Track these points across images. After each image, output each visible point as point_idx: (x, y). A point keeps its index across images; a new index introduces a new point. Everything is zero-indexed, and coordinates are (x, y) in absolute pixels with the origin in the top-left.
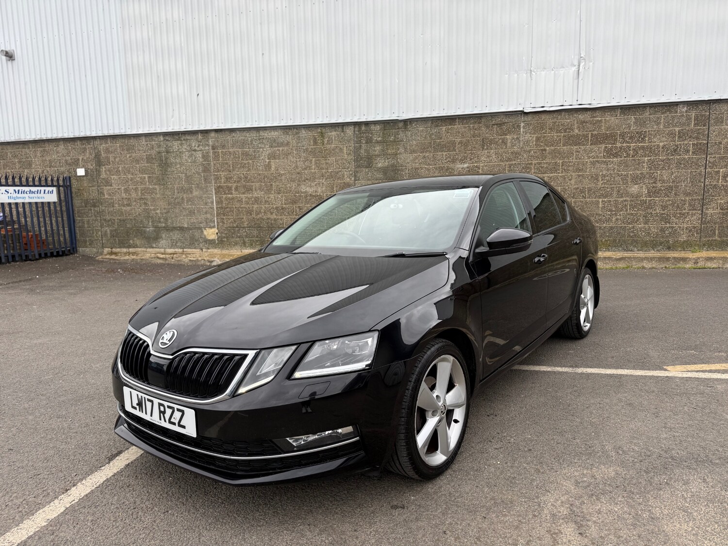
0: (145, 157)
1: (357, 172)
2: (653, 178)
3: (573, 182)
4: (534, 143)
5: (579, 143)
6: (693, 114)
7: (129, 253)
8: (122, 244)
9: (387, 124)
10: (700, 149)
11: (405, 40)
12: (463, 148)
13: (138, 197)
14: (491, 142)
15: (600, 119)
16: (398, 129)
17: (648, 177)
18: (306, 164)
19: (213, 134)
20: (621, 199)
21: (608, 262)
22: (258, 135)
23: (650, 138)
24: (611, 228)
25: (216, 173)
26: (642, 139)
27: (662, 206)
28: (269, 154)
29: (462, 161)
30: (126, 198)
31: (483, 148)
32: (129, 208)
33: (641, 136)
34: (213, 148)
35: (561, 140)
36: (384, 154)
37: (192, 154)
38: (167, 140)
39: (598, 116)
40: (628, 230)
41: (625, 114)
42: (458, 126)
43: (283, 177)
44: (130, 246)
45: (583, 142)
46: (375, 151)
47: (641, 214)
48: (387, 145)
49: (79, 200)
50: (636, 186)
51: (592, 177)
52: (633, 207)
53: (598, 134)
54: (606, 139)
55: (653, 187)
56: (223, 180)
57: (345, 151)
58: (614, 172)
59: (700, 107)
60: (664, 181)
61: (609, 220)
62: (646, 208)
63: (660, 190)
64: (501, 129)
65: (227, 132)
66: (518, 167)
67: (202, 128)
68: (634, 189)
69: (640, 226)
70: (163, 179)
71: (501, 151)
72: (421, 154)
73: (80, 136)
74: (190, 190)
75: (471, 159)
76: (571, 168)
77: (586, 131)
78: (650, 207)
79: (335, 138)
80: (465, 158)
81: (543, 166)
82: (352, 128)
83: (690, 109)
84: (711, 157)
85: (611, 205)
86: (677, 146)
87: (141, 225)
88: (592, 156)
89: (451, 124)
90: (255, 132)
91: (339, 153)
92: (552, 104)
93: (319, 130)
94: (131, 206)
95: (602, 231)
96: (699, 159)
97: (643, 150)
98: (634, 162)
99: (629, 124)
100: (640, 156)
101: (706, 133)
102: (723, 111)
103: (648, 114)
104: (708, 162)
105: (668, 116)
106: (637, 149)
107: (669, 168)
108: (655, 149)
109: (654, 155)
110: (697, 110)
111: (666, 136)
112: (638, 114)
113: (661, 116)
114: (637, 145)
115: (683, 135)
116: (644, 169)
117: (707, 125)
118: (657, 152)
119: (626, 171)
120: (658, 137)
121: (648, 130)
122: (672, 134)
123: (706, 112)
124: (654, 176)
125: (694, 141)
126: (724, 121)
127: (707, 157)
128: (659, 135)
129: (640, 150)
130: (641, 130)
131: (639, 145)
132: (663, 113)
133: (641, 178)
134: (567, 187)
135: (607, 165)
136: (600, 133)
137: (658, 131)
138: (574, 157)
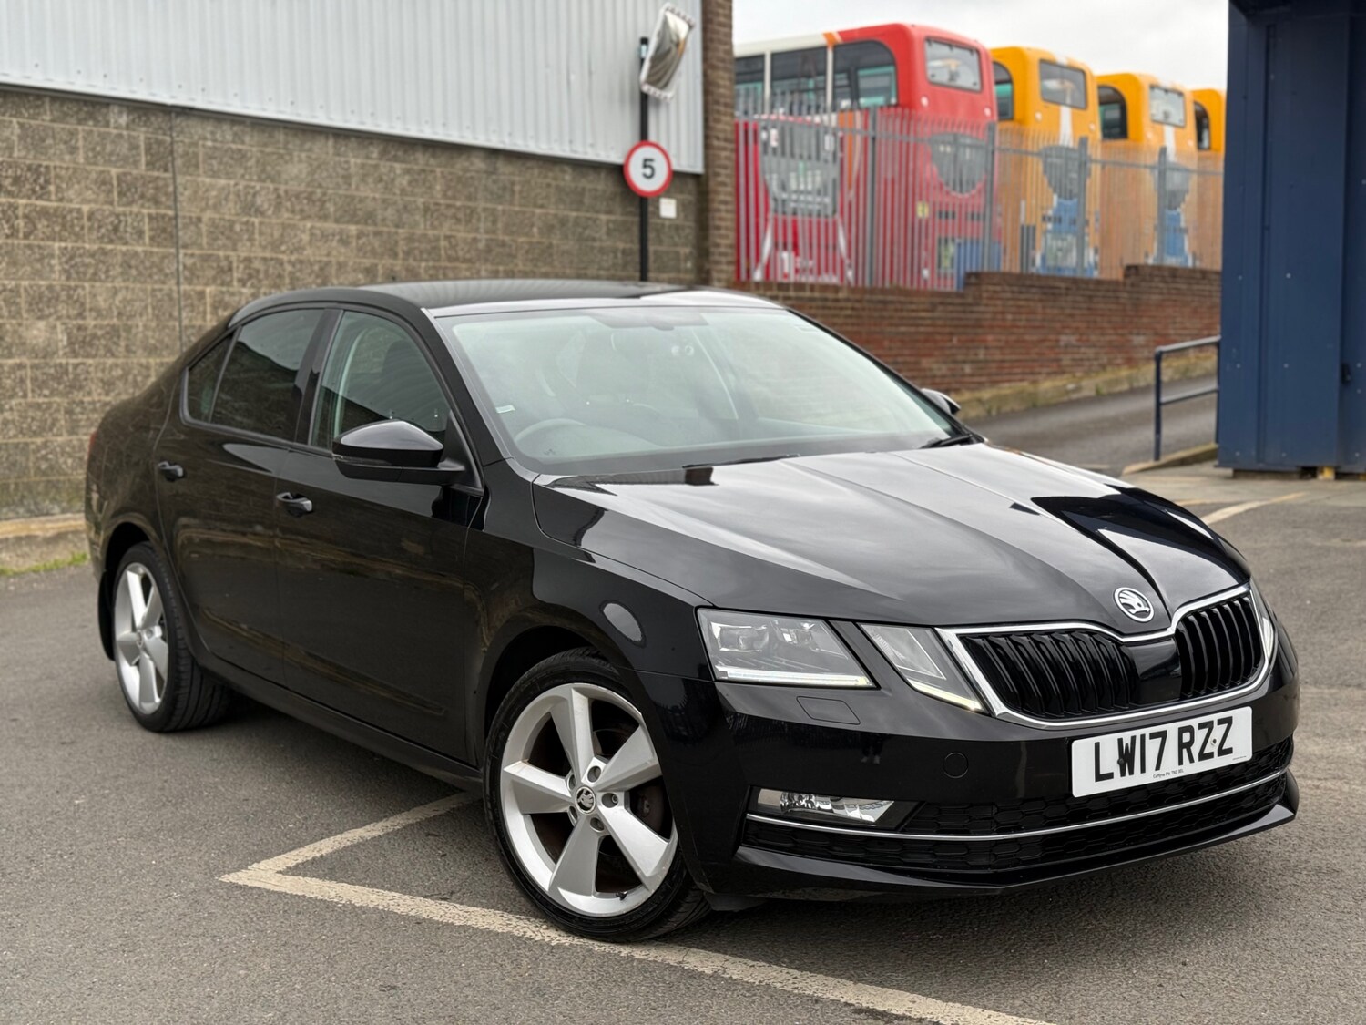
2: (77, 301)
6: (141, 135)
10: (164, 230)
17: (65, 298)
20: (11, 361)
23: (58, 187)
26: (42, 187)
27: (102, 380)
33: (36, 180)
40: (34, 452)
47: (59, 405)
50: (41, 324)
52: (39, 385)
55: (80, 328)
59: (153, 119)
60: (99, 313)
62: (70, 386)
63: (94, 336)
68: (37, 332)
69: (59, 439)
78: (75, 385)
83: (133, 121)
84: (185, 255)
86: (117, 216)
96: (164, 257)
97: (48, 220)
98: (29, 252)
99: (8, 139)
100: (41, 235)
101: (171, 189)
102: (196, 137)
103: (48, 118)
104: (181, 268)
105: (91, 132)
106: (34, 214)
107: (107, 277)
108: (72, 221)
109: (73, 238)
110: (148, 127)
111: (93, 186)
112: (27, 115)
113: (76, 130)
114: (31, 205)
115: (127, 189)
116: (53, 276)
117: (171, 169)
118: (77, 229)
119: (13, 279)
120: (76, 186)
121: (52, 164)
122: (104, 183)
123: (164, 134)
124: (79, 295)
125: (149, 208)
126: (201, 165)
127: (178, 253)
128: (79, 183)
129: (40, 219)
130: (37, 162)
131: (36, 206)
132: (80, 122)
133: (50, 300)
137: (75, 170)
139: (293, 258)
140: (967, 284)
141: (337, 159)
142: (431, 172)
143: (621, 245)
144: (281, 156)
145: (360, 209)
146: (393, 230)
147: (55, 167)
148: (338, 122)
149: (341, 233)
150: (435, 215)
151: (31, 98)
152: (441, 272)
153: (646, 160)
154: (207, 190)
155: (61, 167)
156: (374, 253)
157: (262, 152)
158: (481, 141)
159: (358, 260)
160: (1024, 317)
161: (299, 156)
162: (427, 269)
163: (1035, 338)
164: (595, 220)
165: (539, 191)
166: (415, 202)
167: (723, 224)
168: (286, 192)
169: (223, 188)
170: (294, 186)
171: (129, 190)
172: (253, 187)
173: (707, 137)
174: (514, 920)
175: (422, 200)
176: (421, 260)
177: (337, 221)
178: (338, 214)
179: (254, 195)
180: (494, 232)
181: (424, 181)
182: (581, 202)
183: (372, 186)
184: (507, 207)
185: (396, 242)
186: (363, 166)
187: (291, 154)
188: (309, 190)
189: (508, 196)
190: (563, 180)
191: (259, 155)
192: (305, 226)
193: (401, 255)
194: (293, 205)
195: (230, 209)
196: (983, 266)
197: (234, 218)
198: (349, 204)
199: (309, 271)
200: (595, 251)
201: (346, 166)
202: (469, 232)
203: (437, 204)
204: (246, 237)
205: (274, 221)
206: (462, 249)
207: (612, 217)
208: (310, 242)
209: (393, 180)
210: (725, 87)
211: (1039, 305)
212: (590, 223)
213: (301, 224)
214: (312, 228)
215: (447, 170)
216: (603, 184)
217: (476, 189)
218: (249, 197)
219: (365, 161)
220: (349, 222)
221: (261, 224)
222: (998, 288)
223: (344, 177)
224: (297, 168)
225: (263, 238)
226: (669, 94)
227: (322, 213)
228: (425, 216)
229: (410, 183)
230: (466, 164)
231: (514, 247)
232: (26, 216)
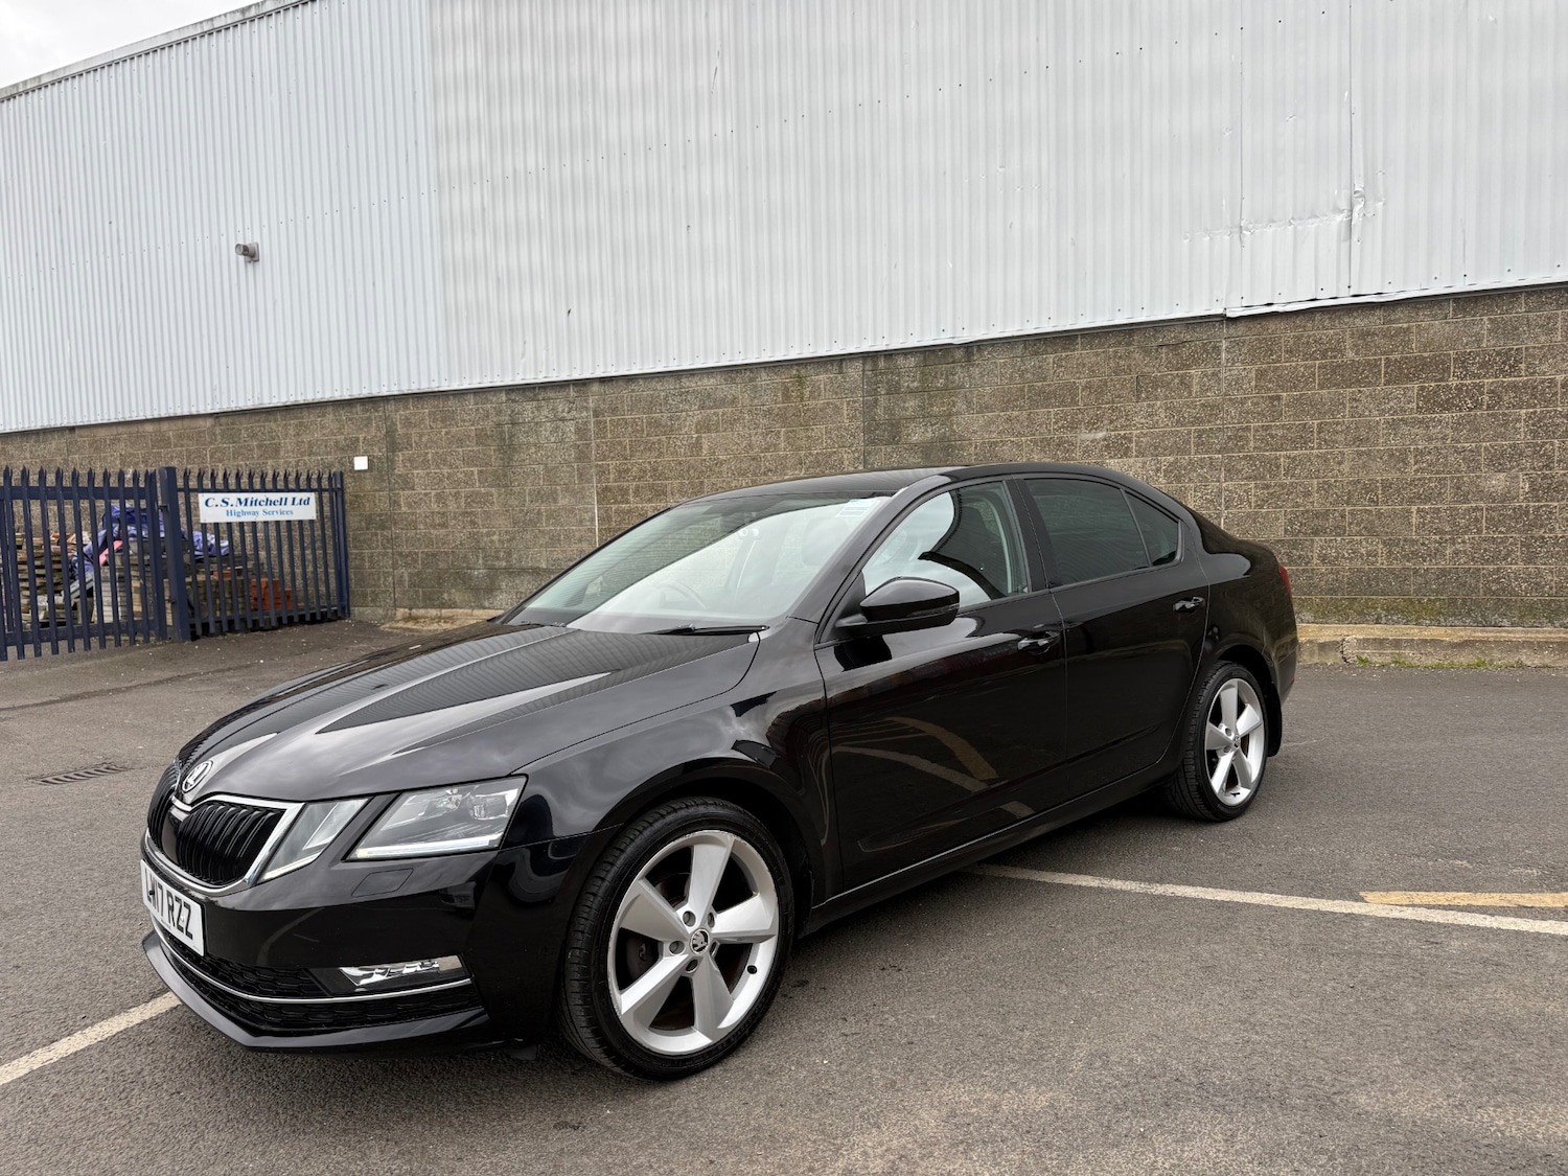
0: (473, 434)
1: (867, 453)
2: (1543, 455)
3: (1346, 467)
4: (1253, 383)
5: (1358, 381)
7: (440, 618)
8: (431, 601)
9: (932, 355)
11: (967, 181)
12: (1093, 397)
13: (460, 510)
14: (1156, 383)
15: (1405, 326)
16: (953, 363)
17: (1530, 454)
18: (768, 439)
19: (595, 387)
20: (1465, 505)
21: (1432, 650)
22: (678, 386)
23: (1530, 365)
24: (1444, 572)
25: (600, 463)
26: (1511, 367)
28: (698, 423)
29: (1093, 425)
30: (439, 513)
31: (1138, 397)
32: (443, 531)
33: (1508, 362)
34: (596, 414)
35: (1314, 375)
36: (924, 415)
37: (558, 427)
38: (514, 401)
39: (1400, 318)
40: (1485, 576)
41: (1466, 314)
42: (1080, 352)
43: (725, 466)
44: (443, 604)
45: (1367, 377)
46: (906, 409)
47: (1516, 539)
48: (930, 397)
49: (356, 516)
50: (1502, 476)
51: (1392, 456)
52: (1496, 523)
53: (1402, 358)
54: (1422, 370)
55: (1545, 477)
56: (612, 476)
57: (845, 412)
58: (1444, 443)
61: (1436, 554)
62: (1530, 525)
64: (1179, 354)
65: (621, 383)
66: (1217, 437)
67: (576, 376)
68: (1497, 482)
69: (1514, 566)
70: (505, 475)
71: (1178, 402)
72: (1002, 414)
73: (362, 396)
74: (552, 497)
75: (1111, 422)
76: (1341, 438)
77: (1375, 354)
78: (1538, 523)
79: (825, 385)
80: (1099, 418)
81: (1274, 432)
82: (859, 364)
87: (465, 565)
88: (1390, 409)
89: (1065, 349)
90: (672, 380)
91: (834, 417)
92: (1291, 297)
93: (794, 372)
94: (447, 527)
95: (1420, 580)
97: (1515, 392)
98: (1492, 420)
99: (1477, 334)
100: (1507, 405)
103: (1523, 309)
106: (1500, 389)
108: (1543, 389)
109: (1543, 403)
112: (1499, 311)
113: (1555, 314)
114: (1498, 382)
116: (1518, 436)
118: (1549, 396)
119: (1474, 442)
120: (1551, 361)
121: (1524, 346)
128: (1554, 357)
129: (1507, 392)
130: (1507, 347)
131: (1504, 382)
132: (1560, 307)
133: (1512, 456)
134: (1333, 480)
135: (1428, 427)
136: (1407, 358)
137: (1551, 348)
138: (1347, 412)
147: (1528, 349)
151: (1504, 297)
155: (1534, 348)
232: (1492, 392)
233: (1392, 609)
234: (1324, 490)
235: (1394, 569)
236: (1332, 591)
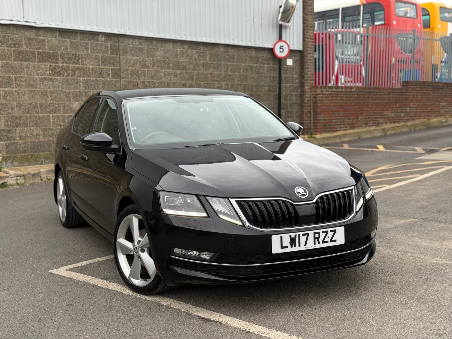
3: (26, 97)
5: (28, 59)
6: (109, 44)
10: (116, 73)
15: (43, 38)
17: (84, 95)
20: (67, 115)
23: (82, 61)
26: (77, 61)
33: (76, 58)
35: (12, 54)
41: (62, 37)
45: (31, 58)
51: (42, 93)
54: (50, 58)
58: (59, 89)
59: (113, 38)
76: (23, 84)
77: (33, 49)
83: (106, 39)
84: (123, 81)
85: (59, 120)
86: (101, 69)
88: (40, 73)
96: (116, 82)
97: (79, 71)
98: (73, 81)
99: (66, 46)
100: (77, 76)
101: (118, 60)
102: (127, 44)
103: (79, 39)
104: (122, 85)
105: (93, 43)
106: (74, 69)
107: (98, 88)
108: (87, 71)
109: (87, 76)
110: (111, 41)
111: (93, 60)
112: (72, 38)
113: (88, 43)
114: (73, 66)
115: (104, 61)
116: (81, 88)
117: (118, 54)
118: (88, 73)
119: (68, 89)
120: (88, 60)
121: (80, 53)
122: (97, 59)
123: (116, 43)
124: (89, 94)
125: (111, 66)
126: (128, 53)
127: (121, 80)
128: (89, 59)
129: (76, 71)
130: (75, 53)
131: (75, 67)
132: (89, 40)
133: (79, 96)
134: (22, 102)
135: (53, 82)
136: (44, 52)
137: (88, 55)
138: (25, 73)
139: (158, 81)
140: (403, 86)
141: (173, 49)
142: (205, 52)
143: (272, 75)
144: (155, 49)
145: (181, 65)
146: (192, 72)
147: (81, 54)
148: (174, 37)
149: (174, 73)
150: (207, 66)
151: (74, 33)
152: (209, 85)
153: (281, 46)
154: (130, 61)
155: (83, 54)
156: (185, 79)
157: (148, 48)
158: (223, 42)
159: (180, 82)
160: (425, 96)
161: (160, 49)
162: (204, 84)
163: (430, 104)
164: (263, 67)
165: (243, 58)
166: (200, 62)
167: (309, 67)
168: (156, 60)
169: (135, 60)
170: (159, 58)
171: (105, 61)
172: (145, 59)
173: (304, 38)
174: (121, 287)
175: (202, 62)
176: (202, 81)
177: (173, 69)
178: (173, 67)
179: (146, 62)
180: (227, 71)
181: (203, 56)
182: (258, 61)
183: (185, 58)
184: (232, 63)
185: (193, 76)
186: (182, 51)
187: (158, 48)
188: (164, 59)
189: (232, 60)
190: (252, 54)
191: (147, 49)
192: (162, 71)
193: (195, 80)
194: (158, 65)
195: (138, 66)
196: (410, 79)
197: (139, 69)
198: (177, 64)
199: (163, 85)
200: (263, 77)
201: (176, 51)
202: (218, 72)
203: (207, 63)
204: (143, 75)
205: (152, 70)
206: (216, 77)
207: (269, 66)
208: (164, 76)
209: (192, 56)
210: (311, 21)
211: (432, 92)
212: (261, 68)
213: (161, 71)
214: (165, 71)
215: (211, 52)
216: (266, 55)
217: (221, 58)
218: (144, 62)
219: (183, 50)
220: (177, 70)
221: (148, 71)
222: (415, 87)
223: (176, 55)
224: (160, 53)
225: (149, 75)
226: (290, 24)
227: (168, 67)
228: (203, 67)
229: (198, 56)
230: (218, 50)
231: (234, 76)
232: (72, 70)
233: (47, 158)
234: (19, 107)
235: (46, 141)
236: (25, 152)
